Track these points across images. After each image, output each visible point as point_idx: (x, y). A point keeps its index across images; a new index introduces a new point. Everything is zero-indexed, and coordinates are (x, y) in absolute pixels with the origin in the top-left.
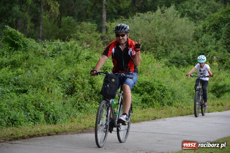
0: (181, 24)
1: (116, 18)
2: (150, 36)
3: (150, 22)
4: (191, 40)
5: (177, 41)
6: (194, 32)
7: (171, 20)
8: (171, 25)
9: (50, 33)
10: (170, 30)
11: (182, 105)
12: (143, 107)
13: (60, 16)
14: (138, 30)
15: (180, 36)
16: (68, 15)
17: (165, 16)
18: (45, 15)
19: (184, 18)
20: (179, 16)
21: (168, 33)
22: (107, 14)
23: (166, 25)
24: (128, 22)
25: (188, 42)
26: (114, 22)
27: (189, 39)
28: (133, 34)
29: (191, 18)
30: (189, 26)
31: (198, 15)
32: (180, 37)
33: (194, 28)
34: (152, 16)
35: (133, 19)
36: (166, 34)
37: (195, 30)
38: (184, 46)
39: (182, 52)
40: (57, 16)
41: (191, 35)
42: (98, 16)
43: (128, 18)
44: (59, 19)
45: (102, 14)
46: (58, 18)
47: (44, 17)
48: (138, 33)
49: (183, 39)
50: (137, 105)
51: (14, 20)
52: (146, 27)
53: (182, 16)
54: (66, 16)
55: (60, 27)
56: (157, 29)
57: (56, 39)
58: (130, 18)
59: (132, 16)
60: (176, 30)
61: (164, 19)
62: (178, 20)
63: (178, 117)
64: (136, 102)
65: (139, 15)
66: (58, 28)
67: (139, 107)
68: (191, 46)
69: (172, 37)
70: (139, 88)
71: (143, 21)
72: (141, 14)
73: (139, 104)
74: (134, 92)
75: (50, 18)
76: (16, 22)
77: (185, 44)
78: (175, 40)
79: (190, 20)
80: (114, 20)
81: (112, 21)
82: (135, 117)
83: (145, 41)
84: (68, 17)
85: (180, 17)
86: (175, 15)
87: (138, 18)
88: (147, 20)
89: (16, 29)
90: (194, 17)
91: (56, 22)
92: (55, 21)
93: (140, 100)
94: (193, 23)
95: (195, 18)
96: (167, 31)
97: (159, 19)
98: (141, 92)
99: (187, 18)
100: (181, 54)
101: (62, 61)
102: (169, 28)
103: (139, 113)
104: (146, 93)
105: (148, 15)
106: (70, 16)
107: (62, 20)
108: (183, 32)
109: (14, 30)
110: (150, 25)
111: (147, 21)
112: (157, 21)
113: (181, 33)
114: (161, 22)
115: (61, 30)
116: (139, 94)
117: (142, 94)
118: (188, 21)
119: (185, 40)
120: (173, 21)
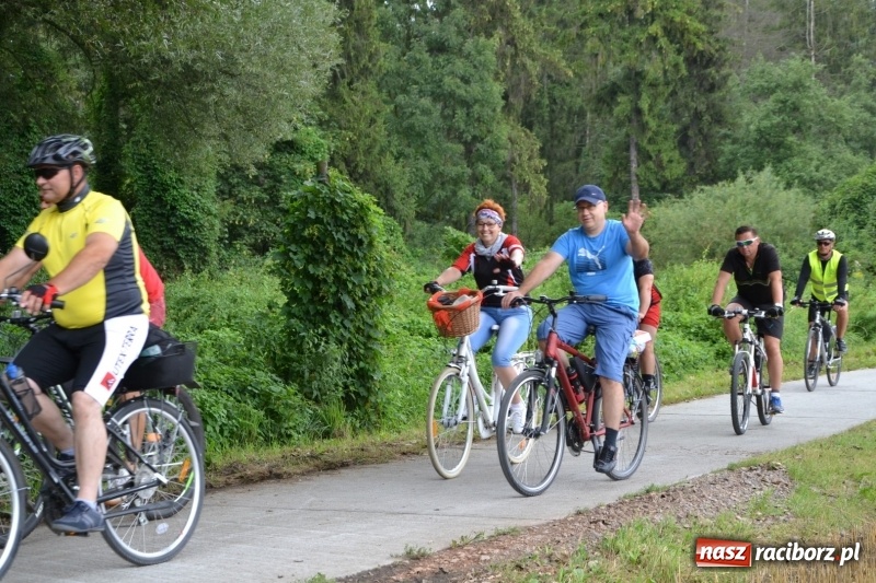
0: (787, 203)
1: (659, 199)
2: (727, 228)
3: (725, 202)
4: (809, 232)
5: (782, 235)
6: (813, 215)
7: (767, 195)
8: (767, 204)
9: (532, 237)
10: (765, 215)
11: (797, 359)
12: (719, 367)
13: (551, 202)
14: (703, 219)
15: (787, 224)
16: (566, 199)
17: (754, 188)
18: (522, 202)
19: (792, 190)
20: (782, 186)
21: (763, 220)
22: (641, 192)
23: (756, 205)
24: (682, 204)
25: (804, 236)
26: (655, 206)
27: (805, 230)
28: (693, 228)
29: (806, 189)
30: (802, 204)
31: (820, 183)
32: (786, 228)
33: (813, 207)
34: (727, 190)
35: (692, 198)
36: (758, 222)
37: (815, 212)
38: (795, 244)
39: (791, 257)
40: (544, 202)
41: (808, 222)
42: (624, 198)
43: (681, 197)
44: (548, 208)
45: (630, 193)
46: (545, 207)
47: (520, 205)
48: (704, 224)
49: (792, 232)
50: (707, 364)
51: (463, 215)
52: (718, 211)
53: (789, 186)
54: (562, 202)
55: (551, 224)
56: (739, 214)
57: (544, 246)
58: (685, 196)
59: (688, 193)
60: (779, 215)
61: (751, 195)
62: (780, 194)
63: (788, 383)
64: (703, 357)
65: (702, 190)
66: (547, 225)
67: (711, 367)
68: (809, 243)
69: (770, 227)
70: (708, 331)
71: (711, 200)
72: (707, 188)
73: (709, 362)
74: (699, 338)
75: (531, 209)
76: (467, 218)
77: (796, 241)
78: (777, 234)
79: (805, 193)
80: (655, 201)
81: (650, 205)
82: (703, 386)
83: (717, 239)
84: (566, 202)
85: (785, 189)
86: (774, 185)
87: (701, 195)
88: (719, 198)
89: (467, 232)
90: (811, 186)
91: (544, 214)
92: (541, 212)
93: (712, 353)
94: (809, 199)
95: (813, 189)
96: (760, 216)
97: (742, 194)
98: (714, 338)
99: (798, 190)
100: (790, 260)
101: (556, 287)
102: (763, 211)
103: (711, 379)
104: (722, 340)
105: (721, 189)
106: (569, 201)
107: (555, 209)
108: (792, 218)
109: (463, 234)
110: (726, 208)
111: (719, 201)
112: (739, 199)
113: (787, 219)
114: (747, 201)
115: (553, 228)
116: (708, 343)
117: (714, 342)
118: (801, 195)
119: (798, 232)
120: (770, 197)
